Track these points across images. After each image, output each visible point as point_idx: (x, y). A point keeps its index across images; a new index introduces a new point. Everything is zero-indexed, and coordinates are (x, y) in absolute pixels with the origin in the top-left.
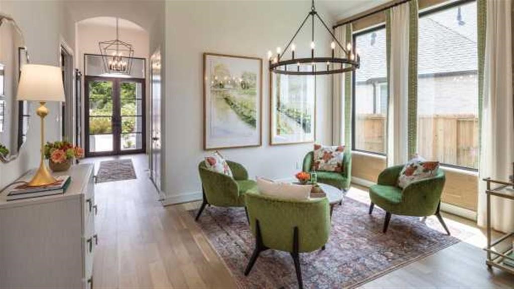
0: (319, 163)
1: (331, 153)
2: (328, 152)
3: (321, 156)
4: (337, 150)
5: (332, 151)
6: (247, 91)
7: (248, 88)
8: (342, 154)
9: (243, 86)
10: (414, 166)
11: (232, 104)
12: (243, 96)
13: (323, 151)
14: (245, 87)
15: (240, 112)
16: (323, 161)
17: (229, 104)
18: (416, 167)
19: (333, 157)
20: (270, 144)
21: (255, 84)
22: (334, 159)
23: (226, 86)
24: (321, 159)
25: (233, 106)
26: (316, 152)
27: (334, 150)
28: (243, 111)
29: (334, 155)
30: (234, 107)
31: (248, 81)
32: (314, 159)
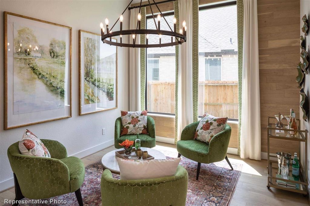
0: (128, 127)
1: (137, 117)
2: (135, 117)
3: (129, 121)
4: (142, 115)
5: (138, 115)
6: (55, 60)
7: (57, 57)
8: (146, 117)
9: (52, 54)
10: (209, 122)
11: (40, 74)
12: (51, 65)
13: (131, 117)
14: (54, 55)
15: (48, 83)
16: (131, 126)
17: (36, 73)
18: (211, 123)
19: (139, 121)
20: (79, 114)
21: (64, 54)
22: (140, 123)
23: (32, 54)
24: (129, 123)
25: (40, 76)
26: (124, 118)
27: (140, 114)
28: (51, 82)
29: (140, 120)
30: (42, 77)
31: (57, 49)
32: (124, 125)
